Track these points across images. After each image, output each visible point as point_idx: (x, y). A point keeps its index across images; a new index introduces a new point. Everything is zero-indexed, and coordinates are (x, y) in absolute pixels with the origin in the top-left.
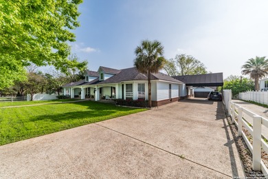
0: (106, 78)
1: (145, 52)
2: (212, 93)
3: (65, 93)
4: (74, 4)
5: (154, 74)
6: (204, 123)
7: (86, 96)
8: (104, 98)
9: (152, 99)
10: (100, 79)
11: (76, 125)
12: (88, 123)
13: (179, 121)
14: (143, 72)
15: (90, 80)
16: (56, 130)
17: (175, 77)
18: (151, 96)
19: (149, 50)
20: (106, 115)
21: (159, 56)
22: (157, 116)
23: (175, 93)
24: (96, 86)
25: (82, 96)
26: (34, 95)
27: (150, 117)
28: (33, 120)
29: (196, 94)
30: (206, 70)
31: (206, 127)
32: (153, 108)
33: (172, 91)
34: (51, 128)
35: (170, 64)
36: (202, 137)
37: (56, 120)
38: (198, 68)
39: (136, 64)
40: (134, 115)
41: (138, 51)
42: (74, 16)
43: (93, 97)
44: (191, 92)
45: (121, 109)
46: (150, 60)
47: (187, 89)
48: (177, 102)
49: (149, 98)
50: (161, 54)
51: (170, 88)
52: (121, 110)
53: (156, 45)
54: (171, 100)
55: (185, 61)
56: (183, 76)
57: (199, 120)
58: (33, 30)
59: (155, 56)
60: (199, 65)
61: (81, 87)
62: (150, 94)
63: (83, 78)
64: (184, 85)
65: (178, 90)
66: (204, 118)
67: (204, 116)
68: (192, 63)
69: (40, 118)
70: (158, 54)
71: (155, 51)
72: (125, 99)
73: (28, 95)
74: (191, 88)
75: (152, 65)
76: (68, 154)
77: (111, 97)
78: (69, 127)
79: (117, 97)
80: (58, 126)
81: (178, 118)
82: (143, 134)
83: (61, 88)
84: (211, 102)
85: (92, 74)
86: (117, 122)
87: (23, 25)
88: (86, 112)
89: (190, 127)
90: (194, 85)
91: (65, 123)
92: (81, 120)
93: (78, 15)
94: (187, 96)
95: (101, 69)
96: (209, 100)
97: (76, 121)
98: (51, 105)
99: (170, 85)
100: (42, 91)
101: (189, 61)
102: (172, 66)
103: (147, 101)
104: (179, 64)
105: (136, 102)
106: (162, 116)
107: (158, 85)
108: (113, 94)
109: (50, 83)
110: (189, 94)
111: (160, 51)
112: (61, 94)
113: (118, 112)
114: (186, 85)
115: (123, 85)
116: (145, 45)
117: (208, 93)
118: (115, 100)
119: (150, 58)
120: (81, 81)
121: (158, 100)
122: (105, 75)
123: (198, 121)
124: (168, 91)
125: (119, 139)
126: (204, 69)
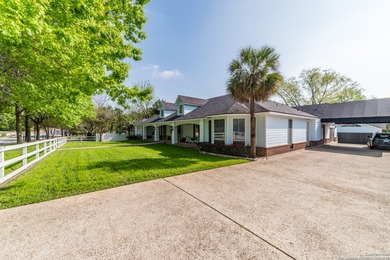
0: (186, 111)
1: (246, 68)
2: (378, 135)
3: (137, 132)
4: (139, 6)
5: (261, 103)
6: (370, 197)
7: (161, 137)
8: (183, 140)
9: (256, 145)
10: (179, 114)
11: (138, 180)
12: (155, 177)
13: (310, 188)
14: (243, 100)
15: (167, 115)
16: (111, 186)
17: (299, 108)
18: (256, 139)
19: (253, 63)
20: (183, 166)
21: (270, 72)
22: (267, 173)
23: (300, 135)
24: (173, 124)
25: (156, 138)
26: (104, 135)
27: (252, 174)
28: (90, 168)
29: (342, 138)
30: (363, 93)
31: (376, 205)
32: (259, 160)
33: (294, 131)
34: (105, 181)
35: (290, 86)
36: (370, 229)
37: (116, 170)
38: (345, 90)
39: (231, 88)
40: (225, 169)
41: (235, 66)
42: (138, 24)
43: (170, 138)
44: (332, 134)
45: (205, 158)
46: (255, 80)
47: (323, 127)
48: (303, 151)
49: (252, 142)
50: (273, 68)
51: (290, 126)
52: (206, 160)
53: (266, 53)
54: (292, 147)
55: (320, 79)
56: (314, 105)
57: (355, 188)
58: (68, 41)
59: (262, 73)
60: (349, 85)
61: (155, 125)
62: (253, 136)
63: (157, 112)
64: (318, 121)
65: (304, 131)
66: (366, 185)
67: (364, 181)
68: (333, 83)
69: (99, 165)
70: (269, 68)
71: (263, 64)
72: (213, 142)
73: (97, 135)
74: (332, 125)
75: (258, 87)
76: (113, 229)
77: (193, 139)
78: (129, 182)
79: (201, 140)
80: (115, 179)
81: (307, 181)
82: (238, 208)
83: (132, 126)
84: (377, 152)
85: (168, 106)
86: (198, 180)
87: (54, 32)
88: (156, 160)
89: (336, 202)
90: (339, 121)
91: (126, 174)
92: (146, 173)
93: (144, 22)
94: (323, 140)
95: (180, 99)
96: (372, 148)
97: (139, 173)
98: (117, 148)
99: (290, 121)
100: (111, 130)
101: (328, 79)
102: (293, 89)
103: (249, 147)
104: (307, 86)
105: (229, 148)
106: (276, 175)
107: (269, 121)
108: (197, 134)
109: (120, 119)
110: (328, 137)
111: (272, 63)
112: (132, 134)
113: (201, 163)
114: (322, 121)
115: (210, 122)
116: (246, 56)
117: (370, 135)
118: (199, 144)
119: (253, 78)
120: (155, 117)
121: (267, 146)
122: (185, 107)
123: (354, 191)
124: (285, 131)
125: (197, 211)
126: (358, 92)
